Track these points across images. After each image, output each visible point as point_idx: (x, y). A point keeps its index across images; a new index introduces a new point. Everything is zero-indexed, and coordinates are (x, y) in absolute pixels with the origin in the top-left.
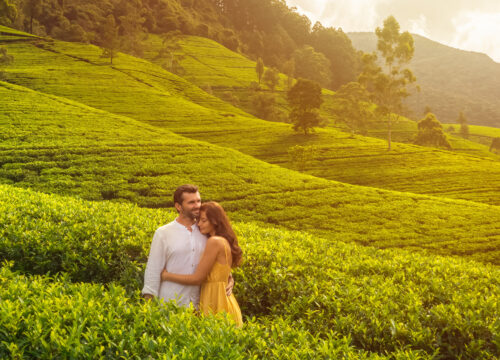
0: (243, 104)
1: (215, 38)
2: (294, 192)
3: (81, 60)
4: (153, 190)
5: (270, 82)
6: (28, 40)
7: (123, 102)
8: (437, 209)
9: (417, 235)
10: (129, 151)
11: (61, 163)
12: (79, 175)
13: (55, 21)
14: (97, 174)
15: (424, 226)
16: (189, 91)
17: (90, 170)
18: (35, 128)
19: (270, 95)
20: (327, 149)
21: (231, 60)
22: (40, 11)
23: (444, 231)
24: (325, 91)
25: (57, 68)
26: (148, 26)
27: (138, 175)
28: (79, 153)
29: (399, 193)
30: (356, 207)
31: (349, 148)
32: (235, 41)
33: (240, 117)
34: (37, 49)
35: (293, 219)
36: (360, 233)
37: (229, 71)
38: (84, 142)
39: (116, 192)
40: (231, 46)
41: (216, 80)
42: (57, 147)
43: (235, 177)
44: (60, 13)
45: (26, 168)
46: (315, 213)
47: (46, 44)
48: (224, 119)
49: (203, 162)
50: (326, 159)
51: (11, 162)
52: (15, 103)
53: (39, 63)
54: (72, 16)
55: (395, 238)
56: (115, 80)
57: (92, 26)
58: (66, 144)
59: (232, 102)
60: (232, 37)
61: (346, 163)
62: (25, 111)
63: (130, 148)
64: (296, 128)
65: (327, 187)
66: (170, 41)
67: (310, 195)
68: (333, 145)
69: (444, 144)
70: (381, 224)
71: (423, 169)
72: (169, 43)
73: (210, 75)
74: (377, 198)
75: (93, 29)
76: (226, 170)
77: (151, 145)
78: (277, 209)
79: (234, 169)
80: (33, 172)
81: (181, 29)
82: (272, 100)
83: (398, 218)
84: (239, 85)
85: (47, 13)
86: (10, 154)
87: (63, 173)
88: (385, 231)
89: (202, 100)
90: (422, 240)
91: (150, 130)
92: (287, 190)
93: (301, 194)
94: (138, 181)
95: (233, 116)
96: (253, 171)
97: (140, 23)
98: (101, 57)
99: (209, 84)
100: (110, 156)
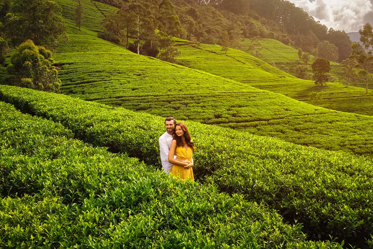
0: (291, 71)
1: (277, 39)
2: (310, 116)
3: (212, 52)
4: (239, 114)
5: (305, 60)
6: (188, 44)
7: (230, 71)
10: (228, 95)
11: (197, 101)
12: (204, 107)
13: (201, 34)
14: (213, 106)
16: (263, 65)
17: (210, 104)
18: (186, 85)
19: (305, 66)
20: (332, 94)
21: (286, 50)
22: (194, 30)
24: (331, 63)
25: (201, 56)
26: (244, 35)
27: (232, 107)
28: (205, 97)
29: (368, 116)
30: (342, 123)
31: (344, 92)
32: (288, 39)
33: (288, 78)
34: (192, 48)
35: (308, 129)
37: (285, 55)
38: (208, 91)
39: (221, 115)
40: (286, 42)
41: (277, 59)
42: (195, 94)
43: (279, 108)
44: (203, 30)
45: (181, 104)
46: (319, 126)
47: (196, 45)
48: (280, 79)
49: (264, 101)
50: (331, 98)
51: (174, 101)
52: (179, 74)
53: (193, 54)
54: (208, 32)
55: (362, 140)
56: (227, 61)
58: (200, 92)
59: (286, 70)
60: (286, 38)
61: (343, 100)
62: (182, 77)
63: (229, 94)
64: (316, 83)
65: (327, 113)
66: (255, 41)
67: (318, 117)
68: (336, 91)
70: (355, 132)
72: (254, 42)
73: (274, 57)
74: (354, 119)
75: (218, 37)
76: (275, 104)
77: (239, 92)
78: (299, 124)
79: (280, 104)
80: (184, 106)
81: (260, 35)
82: (306, 69)
83: (364, 129)
84: (289, 62)
85: (197, 31)
86: (174, 97)
87: (197, 106)
88: (357, 136)
89: (269, 70)
91: (240, 85)
92: (306, 115)
93: (313, 117)
94: (232, 110)
95: (284, 77)
96: (289, 105)
97: (240, 33)
98: (221, 50)
99: (274, 62)
100: (219, 98)
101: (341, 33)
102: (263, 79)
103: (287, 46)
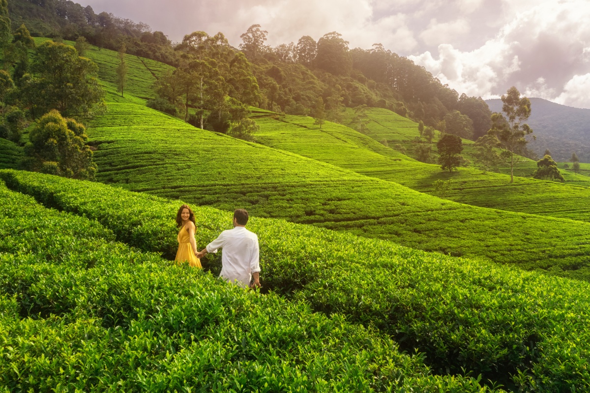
0: (409, 152)
1: (391, 108)
2: (434, 212)
3: (302, 126)
4: (338, 210)
5: (428, 137)
6: (270, 115)
7: (327, 152)
8: (540, 224)
9: (522, 243)
10: (324, 184)
11: (281, 193)
12: (292, 200)
13: (287, 102)
14: (303, 200)
15: (528, 237)
16: (371, 144)
17: (299, 197)
18: (266, 171)
19: (429, 145)
20: (465, 182)
21: (402, 123)
22: (277, 97)
23: (543, 240)
24: (464, 141)
25: (286, 132)
26: (346, 103)
27: (329, 200)
28: (293, 186)
29: (513, 213)
30: (478, 222)
31: (482, 181)
32: (404, 109)
33: (404, 161)
34: (275, 121)
35: (431, 230)
36: (479, 240)
37: (400, 130)
38: (296, 179)
39: (314, 211)
40: (402, 113)
41: (390, 136)
42: (279, 183)
43: (393, 201)
44: (290, 97)
45: (260, 196)
46: (447, 226)
47: (280, 117)
48: (394, 163)
49: (372, 192)
50: (463, 189)
51: (251, 192)
52: (257, 155)
53: (276, 129)
54: (297, 98)
55: (506, 245)
56: (322, 139)
57: (310, 105)
58: (285, 181)
59: (402, 151)
60: (402, 107)
61: (479, 191)
62: (262, 160)
64: (443, 168)
65: (458, 208)
66: (359, 112)
67: (445, 214)
68: (470, 179)
69: (558, 177)
70: (496, 234)
71: (538, 195)
73: (387, 133)
74: (495, 217)
75: (311, 106)
76: (387, 196)
77: (339, 181)
78: (421, 223)
79: (393, 196)
80: (264, 199)
81: (367, 104)
82: (429, 149)
83: (509, 230)
84: (406, 139)
85: (282, 97)
86: (251, 187)
87: (282, 199)
88: (498, 239)
89: (380, 150)
90: (526, 246)
91: (339, 171)
92: (429, 210)
93: (439, 213)
94: (329, 204)
95: (400, 160)
96: (407, 198)
97: (340, 101)
98: (314, 124)
99: (386, 139)
100: (312, 188)
101: (477, 101)
102: (371, 163)
103: (404, 118)
